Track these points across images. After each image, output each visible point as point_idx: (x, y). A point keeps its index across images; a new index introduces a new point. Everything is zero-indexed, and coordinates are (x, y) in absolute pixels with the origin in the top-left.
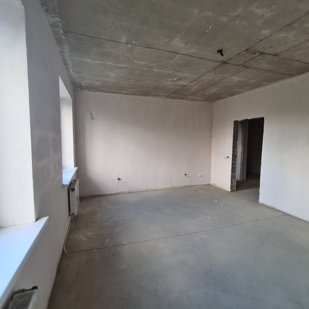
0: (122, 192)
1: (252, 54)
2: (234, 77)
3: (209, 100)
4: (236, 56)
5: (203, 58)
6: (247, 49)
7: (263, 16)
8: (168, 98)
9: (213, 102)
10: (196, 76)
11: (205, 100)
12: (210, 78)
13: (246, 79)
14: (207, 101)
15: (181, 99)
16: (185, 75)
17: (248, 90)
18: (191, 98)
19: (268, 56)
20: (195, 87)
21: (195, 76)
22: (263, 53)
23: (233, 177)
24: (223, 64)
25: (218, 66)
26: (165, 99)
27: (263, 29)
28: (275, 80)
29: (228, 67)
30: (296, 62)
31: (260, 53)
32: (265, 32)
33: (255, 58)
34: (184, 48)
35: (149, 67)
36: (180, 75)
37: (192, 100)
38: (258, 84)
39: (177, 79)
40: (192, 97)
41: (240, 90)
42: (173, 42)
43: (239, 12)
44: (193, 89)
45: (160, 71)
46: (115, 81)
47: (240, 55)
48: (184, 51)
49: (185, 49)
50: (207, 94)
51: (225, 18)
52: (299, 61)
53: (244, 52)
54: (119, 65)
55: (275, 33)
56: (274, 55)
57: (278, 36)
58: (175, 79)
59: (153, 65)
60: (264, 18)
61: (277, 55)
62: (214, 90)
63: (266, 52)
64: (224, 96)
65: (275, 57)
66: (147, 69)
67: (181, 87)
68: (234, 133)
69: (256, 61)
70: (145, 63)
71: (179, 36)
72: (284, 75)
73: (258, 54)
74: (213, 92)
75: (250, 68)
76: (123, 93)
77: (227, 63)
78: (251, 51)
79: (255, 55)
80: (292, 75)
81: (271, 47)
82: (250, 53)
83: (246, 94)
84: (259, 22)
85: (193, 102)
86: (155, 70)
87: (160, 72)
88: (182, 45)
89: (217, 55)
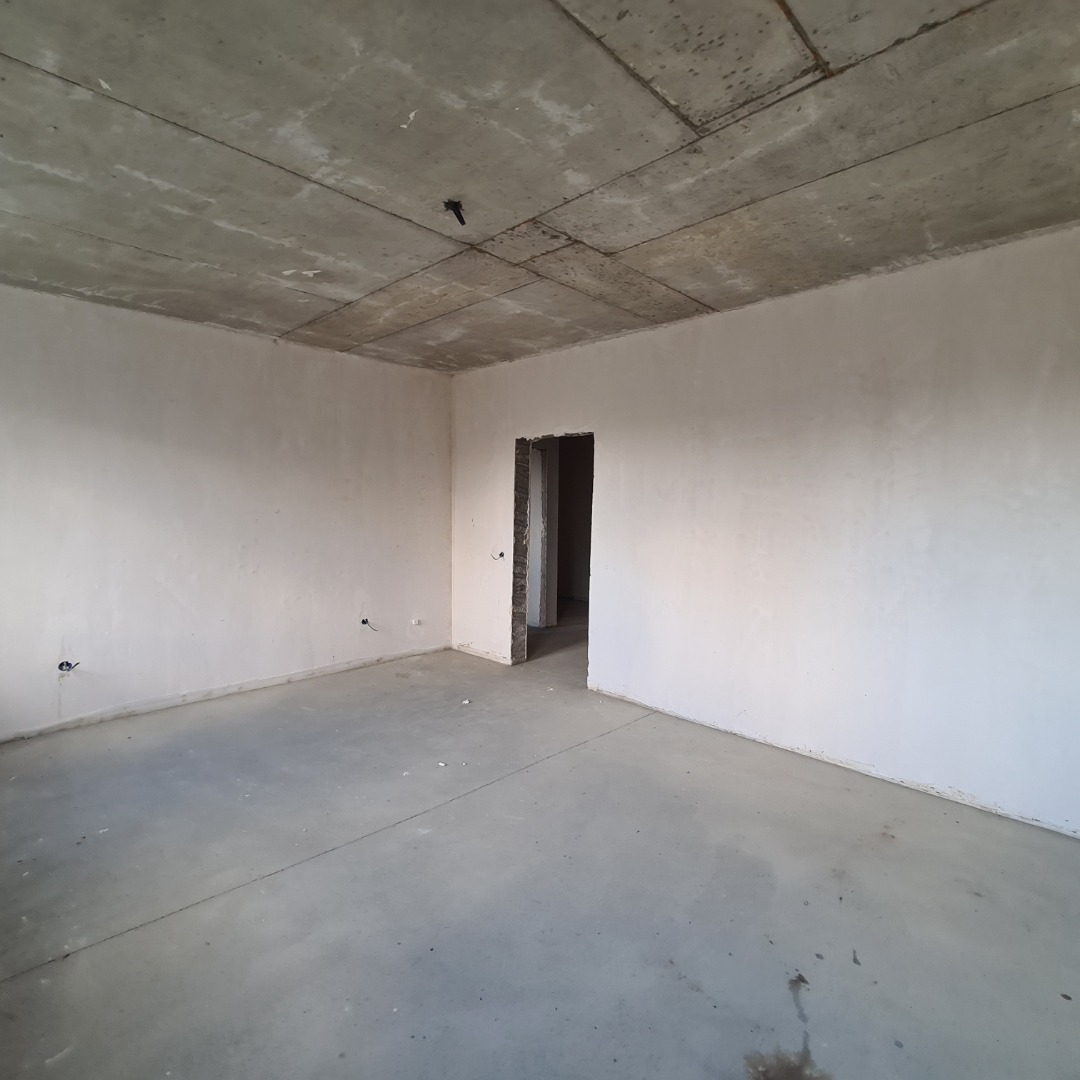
0: (81, 720)
1: (548, 237)
2: (508, 302)
3: (440, 365)
4: (504, 233)
5: (400, 218)
6: (534, 219)
7: (563, 128)
8: (288, 339)
9: (452, 373)
10: (385, 277)
11: (427, 364)
12: (435, 291)
13: (540, 313)
14: (432, 367)
15: (342, 351)
16: (344, 264)
17: (551, 347)
18: (378, 351)
19: (590, 252)
20: (387, 314)
21: (379, 275)
22: (576, 242)
23: (518, 617)
24: (467, 250)
25: (454, 256)
26: (281, 342)
27: (568, 168)
28: (617, 328)
29: (486, 264)
30: (658, 285)
31: (570, 238)
32: (576, 180)
33: (559, 253)
34: (326, 165)
35: (193, 207)
36: (325, 260)
37: (381, 357)
38: (575, 331)
39: (315, 274)
40: (381, 349)
41: (529, 344)
42: (282, 132)
43: (496, 92)
44: (381, 320)
45: (244, 230)
46: (29, 235)
47: (515, 233)
48: (329, 175)
49: (329, 169)
50: (429, 343)
51: (454, 96)
52: (665, 285)
53: (524, 226)
54: (38, 166)
55: (601, 189)
56: (607, 254)
57: (607, 200)
58: (310, 274)
59: (210, 203)
60: (567, 134)
61: (612, 253)
62: (451, 333)
63: (585, 241)
64: (486, 357)
65: (607, 260)
66: (185, 212)
67: (334, 308)
68: (516, 478)
69: (561, 261)
70: (172, 187)
71: (301, 113)
72: (636, 315)
73: (563, 241)
74: (448, 338)
75: (547, 278)
76: (81, 296)
77: (481, 251)
78: (544, 228)
79: (556, 244)
80: (654, 322)
81: (595, 227)
82: (544, 232)
83: (547, 358)
84: (555, 143)
85: (387, 364)
86: (222, 224)
87: (241, 232)
88: (319, 153)
89: (447, 218)
